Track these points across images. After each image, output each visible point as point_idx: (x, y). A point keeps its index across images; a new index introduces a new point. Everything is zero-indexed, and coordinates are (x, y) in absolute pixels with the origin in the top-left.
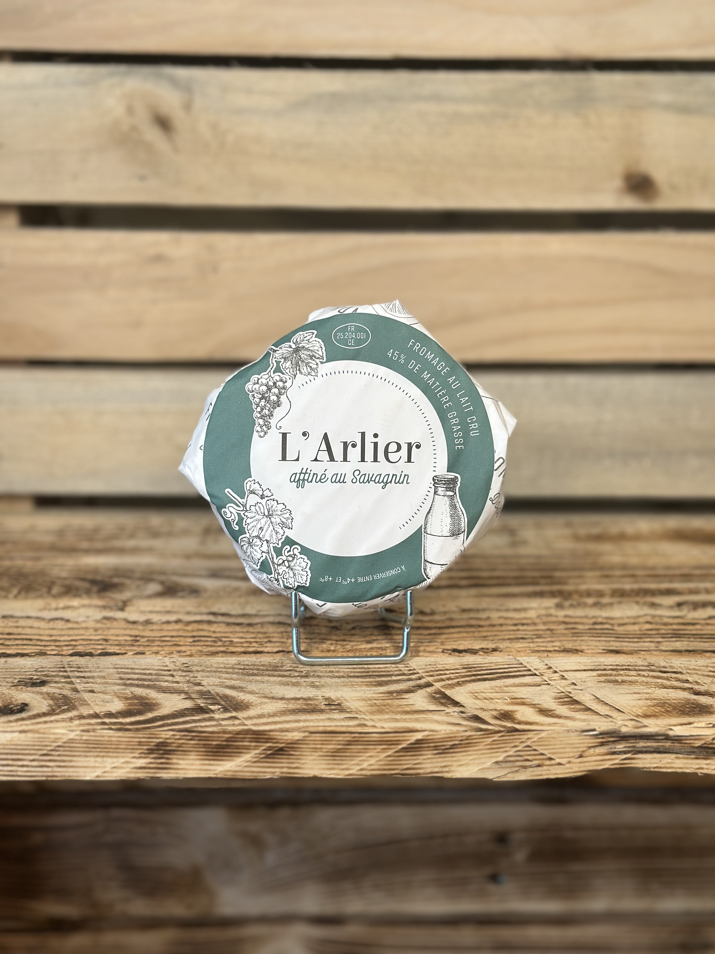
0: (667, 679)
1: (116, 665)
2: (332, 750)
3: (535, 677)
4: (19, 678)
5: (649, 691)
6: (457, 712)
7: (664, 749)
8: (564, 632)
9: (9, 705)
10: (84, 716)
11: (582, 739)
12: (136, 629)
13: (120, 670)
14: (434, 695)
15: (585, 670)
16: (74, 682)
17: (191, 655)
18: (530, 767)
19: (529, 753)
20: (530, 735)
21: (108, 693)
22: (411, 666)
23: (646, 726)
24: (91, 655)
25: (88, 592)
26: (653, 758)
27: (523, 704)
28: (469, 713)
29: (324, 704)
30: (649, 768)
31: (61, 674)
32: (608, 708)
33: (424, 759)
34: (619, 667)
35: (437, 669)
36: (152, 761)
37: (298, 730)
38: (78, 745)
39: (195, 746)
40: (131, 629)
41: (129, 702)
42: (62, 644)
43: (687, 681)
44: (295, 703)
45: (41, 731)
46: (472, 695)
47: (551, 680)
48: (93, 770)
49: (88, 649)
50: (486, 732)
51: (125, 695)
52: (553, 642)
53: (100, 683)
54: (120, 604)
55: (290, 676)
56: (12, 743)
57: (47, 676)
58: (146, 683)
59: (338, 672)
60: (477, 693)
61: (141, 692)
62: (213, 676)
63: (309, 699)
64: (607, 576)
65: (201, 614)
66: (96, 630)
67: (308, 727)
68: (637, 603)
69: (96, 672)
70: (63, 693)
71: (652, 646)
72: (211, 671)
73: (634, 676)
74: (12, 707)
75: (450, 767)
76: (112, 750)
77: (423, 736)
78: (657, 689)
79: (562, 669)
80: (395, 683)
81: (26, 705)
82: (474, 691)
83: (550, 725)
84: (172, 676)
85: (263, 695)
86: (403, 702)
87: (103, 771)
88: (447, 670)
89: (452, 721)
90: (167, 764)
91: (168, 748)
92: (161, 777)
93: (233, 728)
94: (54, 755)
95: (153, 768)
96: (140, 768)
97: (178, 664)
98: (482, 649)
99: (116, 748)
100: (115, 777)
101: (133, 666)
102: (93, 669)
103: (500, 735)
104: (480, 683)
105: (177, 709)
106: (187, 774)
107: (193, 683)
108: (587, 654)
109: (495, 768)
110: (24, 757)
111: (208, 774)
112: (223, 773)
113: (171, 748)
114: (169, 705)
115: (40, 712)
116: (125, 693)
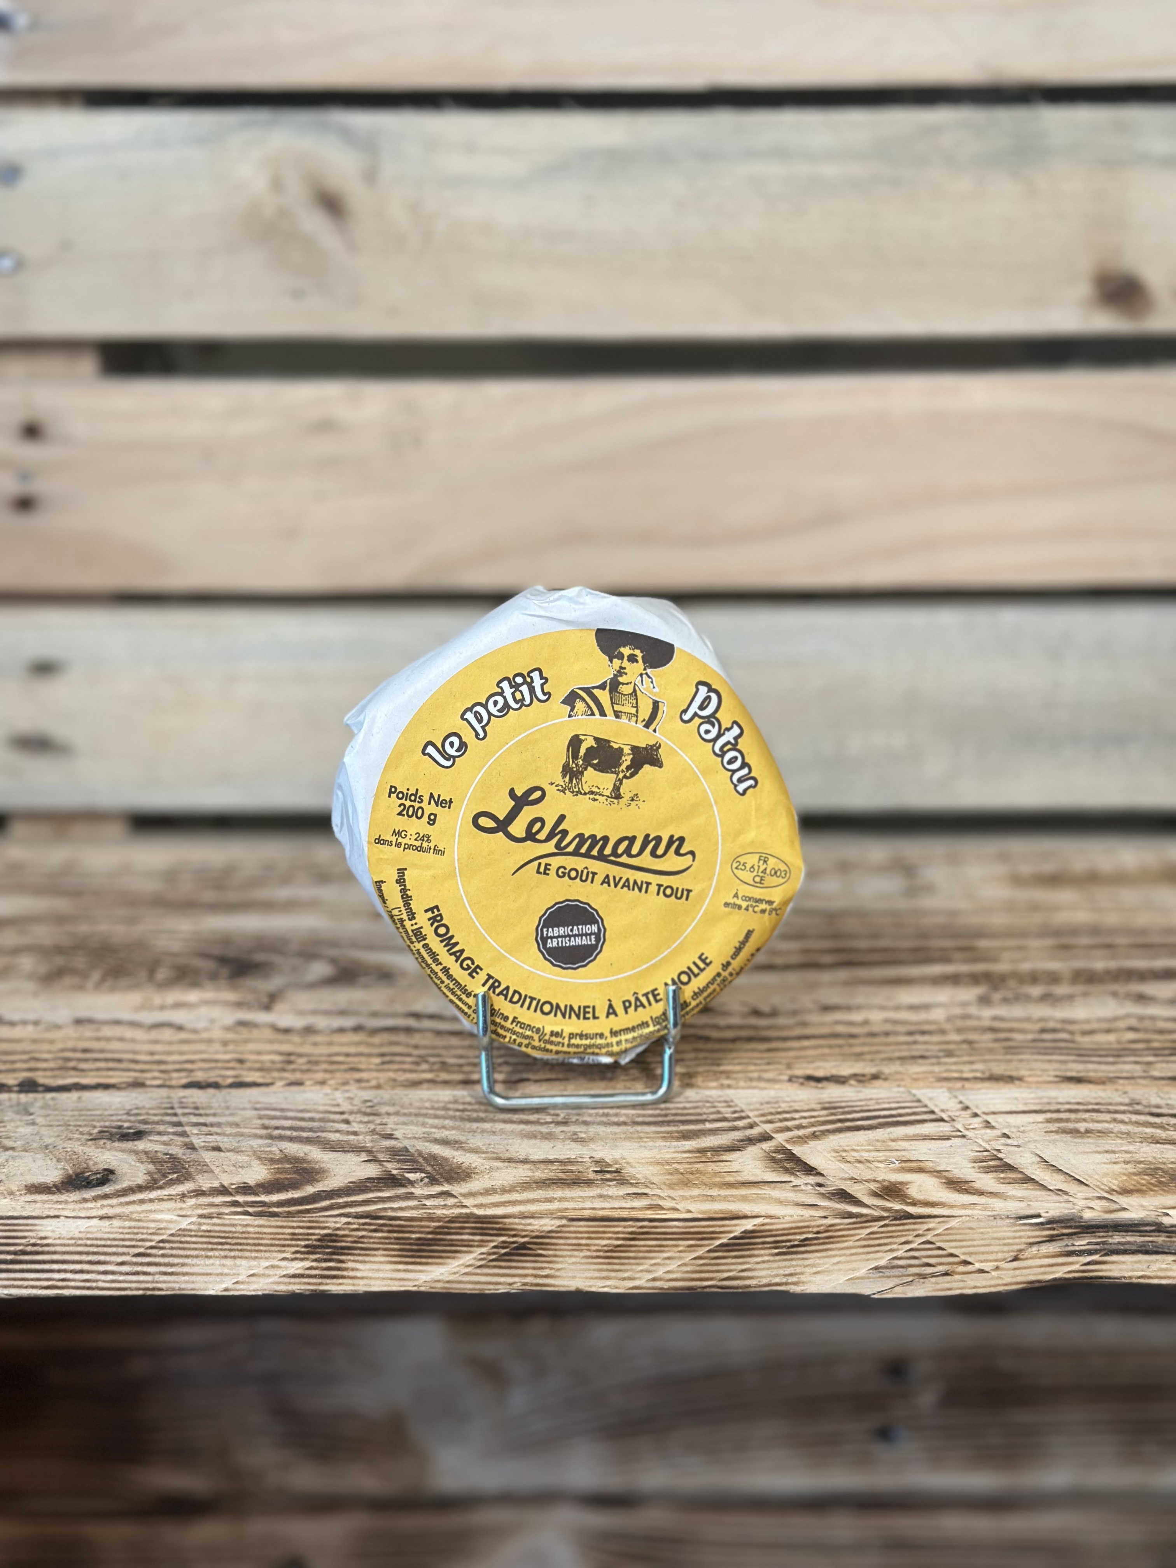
0: (1161, 1127)
1: (257, 1103)
2: (606, 1248)
3: (942, 1124)
4: (101, 1127)
5: (1131, 1148)
6: (812, 1185)
7: (1156, 1247)
8: (991, 1045)
9: (84, 1173)
10: (204, 1191)
11: (1017, 1231)
12: (289, 1042)
13: (263, 1113)
14: (774, 1155)
15: (1024, 1112)
16: (189, 1133)
17: (378, 1087)
18: (933, 1275)
19: (929, 1253)
20: (932, 1224)
21: (242, 1151)
22: (736, 1106)
23: (1125, 1209)
24: (216, 1086)
25: (213, 977)
26: (1136, 1262)
27: (921, 1170)
28: (831, 1186)
29: (594, 1171)
30: (1130, 1278)
31: (168, 1119)
32: (1062, 1177)
33: (758, 1263)
34: (1081, 1107)
35: (779, 1110)
36: (314, 1264)
37: (550, 1214)
38: (194, 1239)
39: (383, 1241)
40: (281, 1042)
41: (276, 1166)
42: (170, 1067)
44: (545, 1169)
45: (134, 1216)
46: (837, 1154)
47: (968, 1129)
48: (219, 1279)
49: (212, 1077)
50: (859, 1220)
51: (270, 1156)
52: (972, 1063)
53: (230, 1135)
54: (265, 1000)
55: (537, 1122)
56: (89, 1236)
57: (145, 1122)
58: (305, 1134)
59: (617, 1115)
60: (845, 1151)
61: (296, 1150)
62: (412, 1123)
63: (570, 1162)
64: (1066, 947)
65: (394, 1015)
66: (225, 1043)
67: (567, 1209)
68: (1114, 994)
69: (225, 1115)
70: (170, 1152)
71: (1138, 1070)
72: (410, 1114)
73: (1106, 1122)
74: (89, 1176)
75: (801, 1276)
76: (248, 1248)
77: (755, 1225)
78: (1145, 1144)
79: (986, 1110)
80: (710, 1135)
81: (112, 1172)
82: (841, 1149)
83: (964, 1206)
84: (347, 1122)
85: (495, 1155)
86: (722, 1167)
87: (236, 1280)
88: (797, 1111)
89: (803, 1200)
90: (338, 1269)
91: (339, 1244)
92: (330, 1291)
93: (445, 1212)
94: (155, 1256)
95: (315, 1276)
96: (294, 1276)
97: (357, 1101)
98: (854, 1076)
99: (255, 1245)
100: (254, 1291)
101: (284, 1106)
102: (219, 1111)
103: (882, 1223)
104: (849, 1134)
105: (354, 1180)
106: (370, 1286)
107: (380, 1135)
108: (1029, 1085)
109: (873, 1278)
110: (108, 1258)
111: (405, 1286)
112: (428, 1284)
113: (343, 1244)
114: (342, 1172)
115: (134, 1184)
116: (271, 1152)
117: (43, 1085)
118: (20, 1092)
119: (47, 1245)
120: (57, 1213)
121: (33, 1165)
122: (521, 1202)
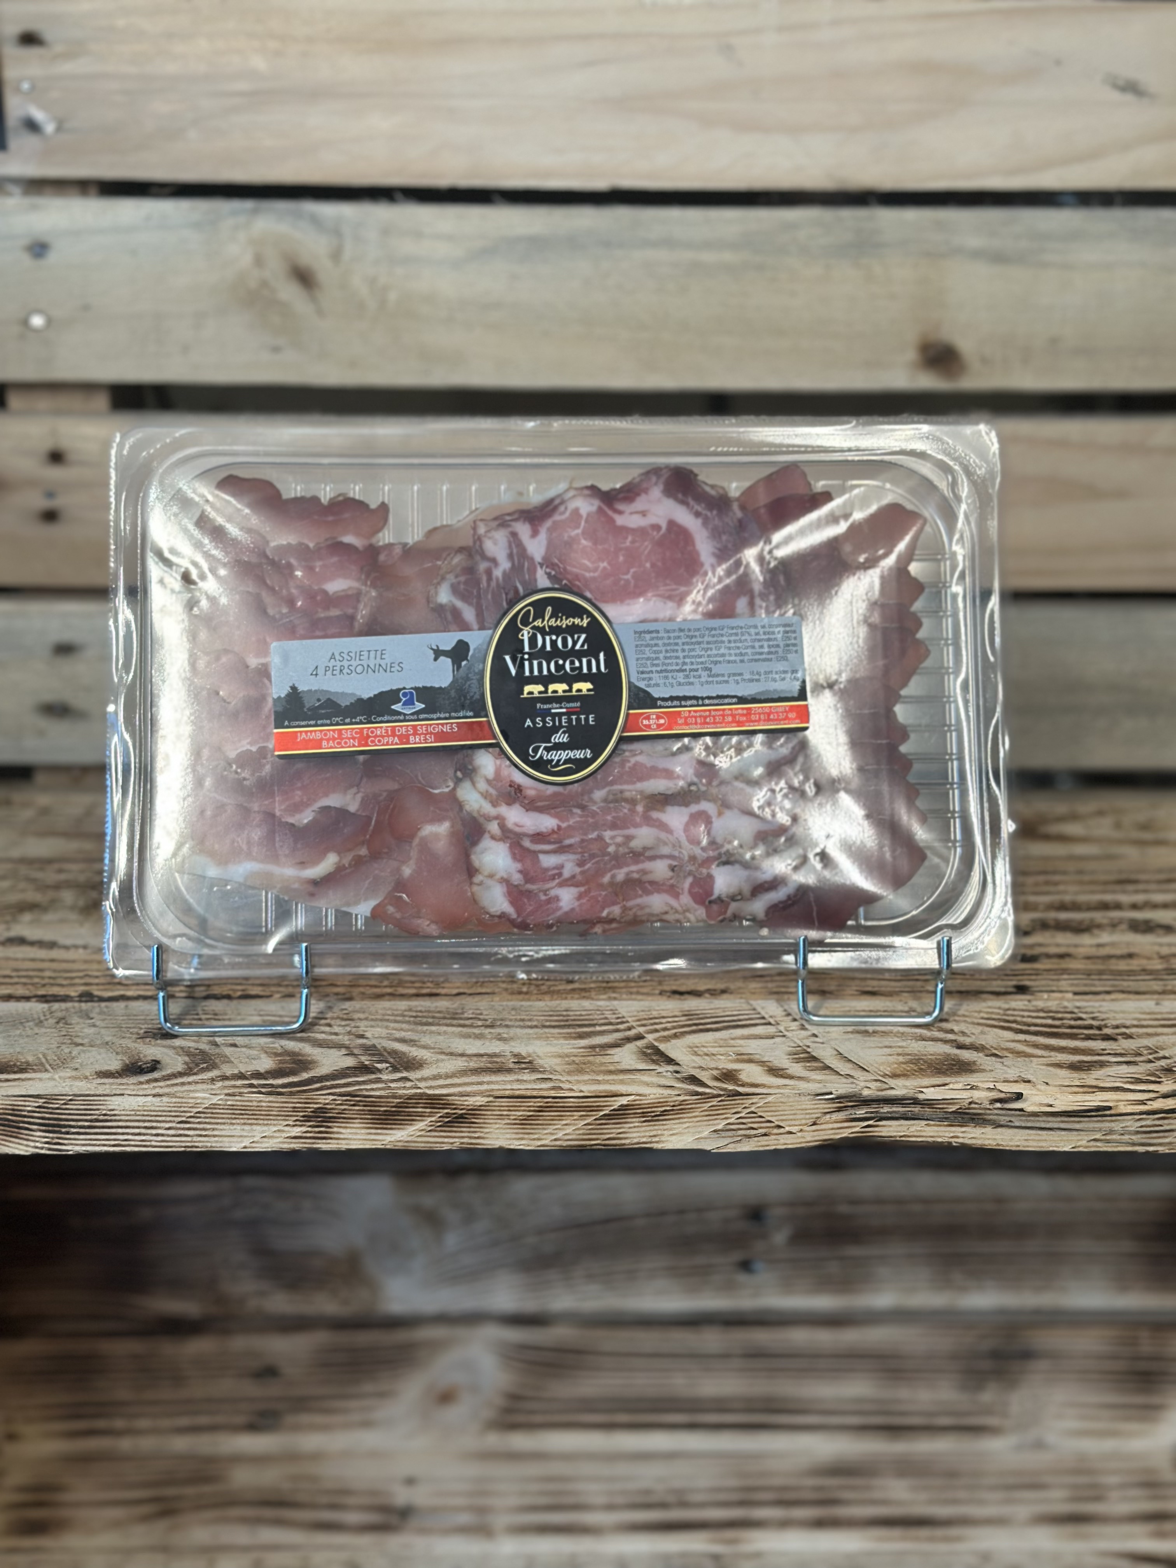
1: (261, 1010)
2: (521, 1118)
3: (769, 1027)
4: (146, 1028)
5: (904, 1044)
6: (671, 1072)
7: (913, 1115)
9: (137, 1062)
10: (227, 1077)
11: (815, 1104)
14: (645, 1050)
18: (755, 1136)
19: (753, 1120)
20: (755, 1099)
21: (253, 1047)
22: (620, 1013)
23: (893, 1088)
24: (229, 997)
26: (900, 1126)
27: (750, 1061)
28: (685, 1072)
29: (513, 1062)
30: (895, 1137)
32: (850, 1065)
33: (630, 1128)
35: (651, 1016)
36: (309, 1129)
37: (481, 1093)
38: (222, 1111)
39: (359, 1112)
41: (279, 1058)
43: (952, 1031)
44: (478, 1061)
45: (178, 1094)
46: (691, 1049)
47: (788, 1031)
48: (240, 1139)
49: (226, 990)
50: (703, 1097)
51: (274, 1051)
55: (471, 1026)
56: (146, 1108)
59: (530, 1020)
60: (697, 1047)
61: (293, 1047)
62: (378, 1026)
63: (495, 1055)
67: (493, 1090)
70: (200, 1048)
72: (376, 1020)
74: (141, 1067)
75: (661, 1137)
76: (262, 1117)
77: (628, 1101)
78: (914, 1041)
80: (598, 1035)
81: (158, 1062)
82: (694, 1045)
83: (778, 1087)
84: (329, 1025)
85: (440, 1050)
86: (606, 1059)
87: (252, 1141)
88: (664, 1017)
89: (664, 1083)
90: (327, 1132)
91: (328, 1115)
92: (321, 1148)
93: (404, 1092)
94: (194, 1123)
95: (310, 1138)
96: (295, 1138)
97: (336, 1009)
98: (708, 991)
99: (266, 1115)
100: (265, 1148)
102: (232, 1017)
103: (720, 1099)
104: (702, 1035)
105: (337, 1068)
106: (350, 1145)
107: (355, 1035)
109: (713, 1138)
110: (159, 1125)
111: (375, 1145)
112: (392, 1144)
113: (331, 1115)
114: (328, 1063)
115: (175, 1071)
116: (274, 1048)
117: (97, 996)
118: (80, 1001)
119: (115, 1115)
120: (122, 1092)
121: (99, 1057)
122: (459, 1085)
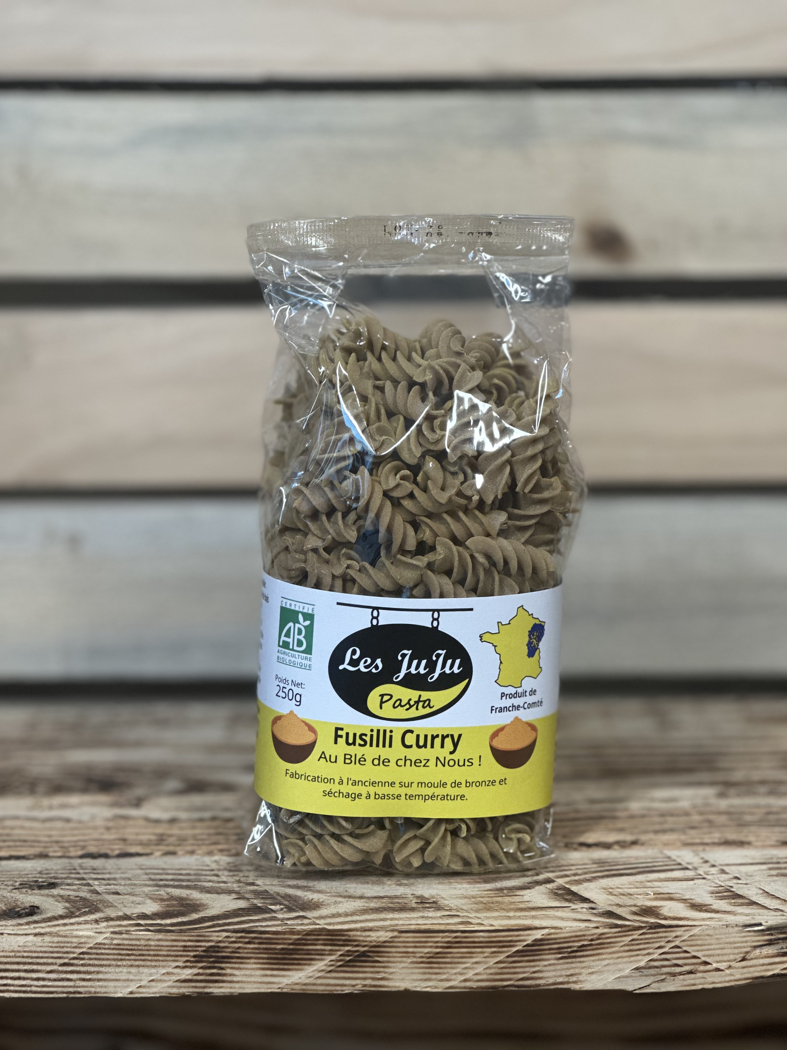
1: (142, 865)
2: (428, 955)
3: (687, 871)
4: (21, 881)
6: (586, 909)
8: (726, 822)
9: (14, 908)
10: (112, 918)
11: (744, 937)
12: (159, 828)
13: (148, 871)
14: (556, 891)
16: (92, 884)
17: (237, 854)
18: (681, 974)
19: (678, 955)
20: (679, 932)
21: (137, 895)
24: (106, 856)
25: (86, 789)
27: (671, 899)
28: (601, 909)
29: (416, 903)
31: (73, 876)
32: (779, 901)
33: (546, 966)
35: (559, 864)
36: (201, 971)
37: (384, 929)
38: (107, 951)
39: (255, 951)
40: (153, 828)
41: (166, 903)
42: (66, 845)
44: (378, 902)
45: (61, 933)
46: (606, 890)
47: (708, 875)
48: (125, 984)
49: (103, 851)
50: (623, 929)
51: (159, 897)
52: (710, 833)
53: (125, 885)
54: (134, 801)
56: (26, 949)
57: (55, 878)
58: (184, 884)
60: (612, 888)
61: (179, 893)
62: (269, 875)
63: (396, 897)
66: (108, 829)
67: (397, 925)
69: (117, 873)
70: (80, 895)
74: (19, 911)
75: (579, 976)
76: (149, 958)
77: (543, 935)
79: (722, 863)
80: (505, 880)
81: (38, 908)
82: (608, 887)
83: (704, 919)
84: (217, 876)
85: (337, 894)
86: (516, 899)
87: (139, 985)
88: (573, 865)
89: (580, 917)
90: (219, 975)
91: (220, 954)
92: (212, 993)
93: (302, 928)
94: (77, 965)
95: (201, 981)
96: (185, 981)
97: (222, 863)
98: (618, 843)
99: (154, 955)
100: (153, 993)
101: (165, 867)
102: (112, 871)
103: (641, 932)
104: (615, 879)
105: (228, 910)
106: (244, 988)
107: (244, 883)
108: (756, 847)
109: (635, 977)
110: (39, 967)
111: (271, 988)
112: (289, 987)
113: (224, 954)
114: (219, 905)
115: (56, 915)
116: (160, 895)
122: (361, 921)
